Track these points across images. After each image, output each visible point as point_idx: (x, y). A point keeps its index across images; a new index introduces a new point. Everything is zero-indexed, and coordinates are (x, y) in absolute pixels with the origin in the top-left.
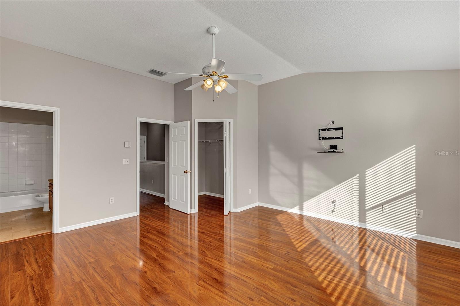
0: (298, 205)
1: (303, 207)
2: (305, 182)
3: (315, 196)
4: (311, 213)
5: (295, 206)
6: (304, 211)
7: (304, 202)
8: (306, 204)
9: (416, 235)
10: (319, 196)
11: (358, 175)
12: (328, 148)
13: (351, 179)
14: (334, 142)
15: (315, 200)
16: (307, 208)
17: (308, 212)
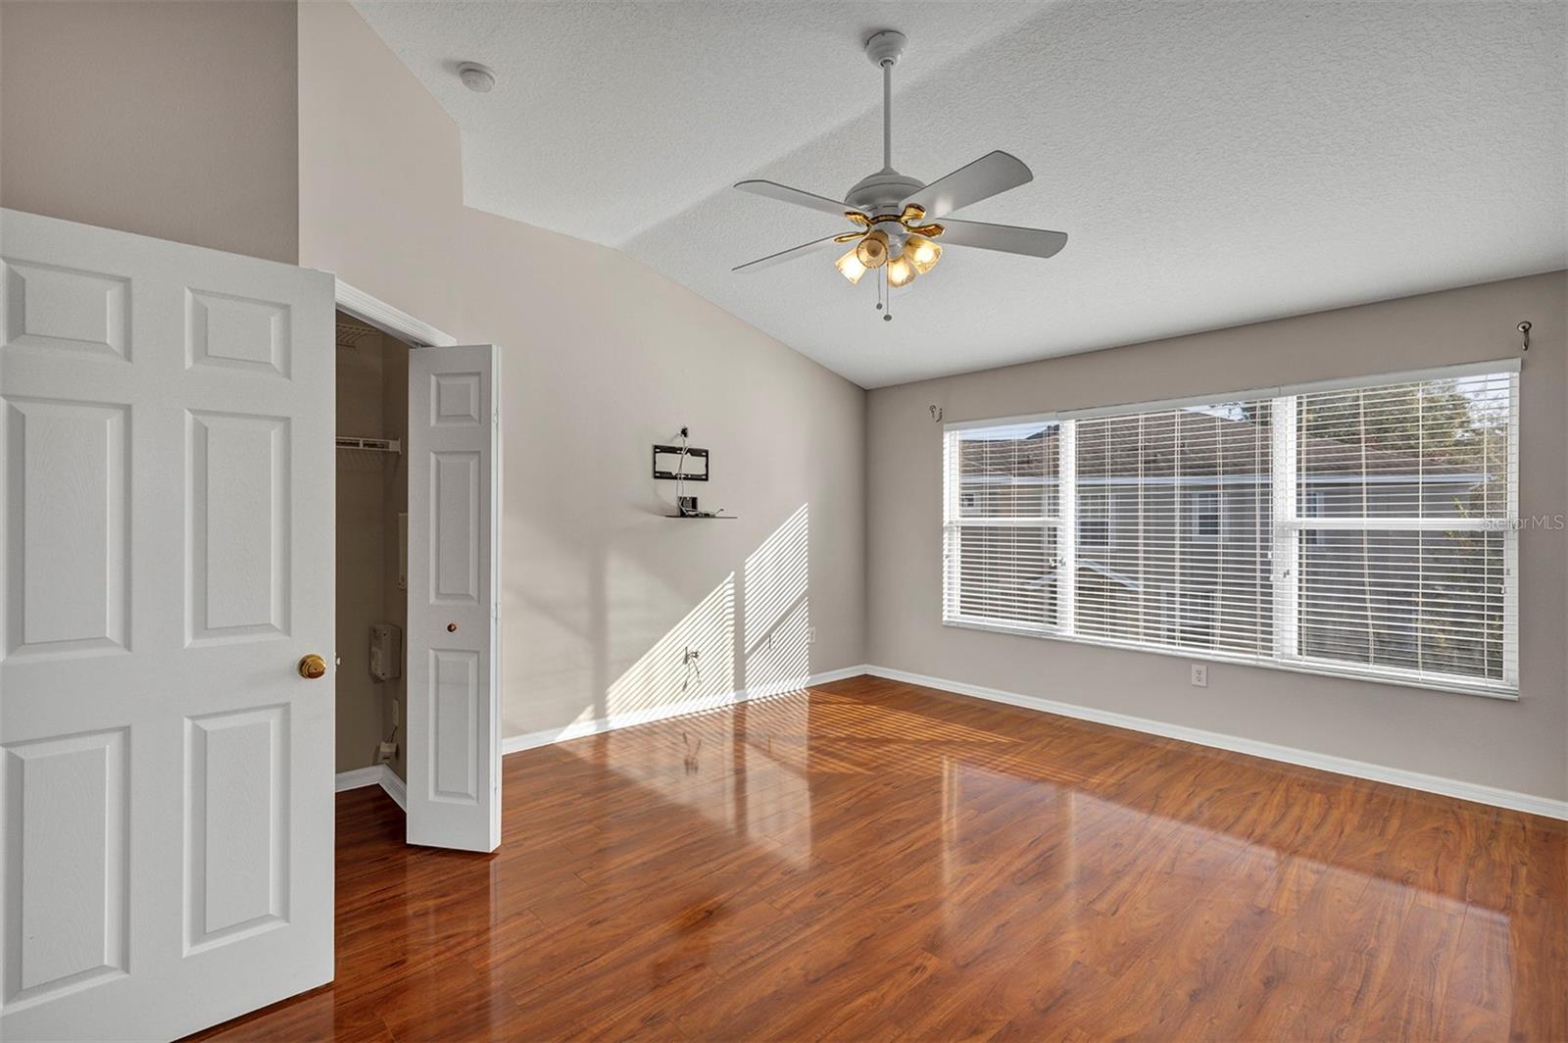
0: (588, 705)
1: (605, 703)
2: (614, 617)
3: (641, 656)
4: (630, 713)
5: (581, 712)
6: (609, 718)
7: (608, 687)
8: (614, 693)
9: (809, 678)
10: (651, 651)
11: (733, 574)
12: (674, 503)
13: (721, 586)
14: (689, 489)
15: (640, 669)
16: (616, 705)
17: (620, 715)
